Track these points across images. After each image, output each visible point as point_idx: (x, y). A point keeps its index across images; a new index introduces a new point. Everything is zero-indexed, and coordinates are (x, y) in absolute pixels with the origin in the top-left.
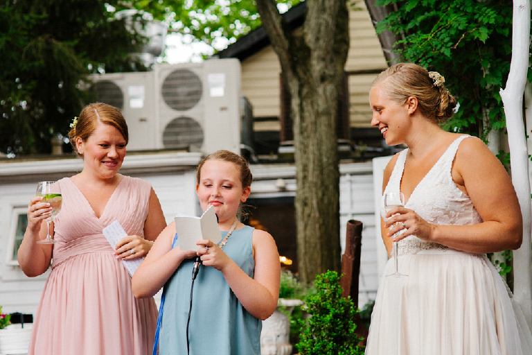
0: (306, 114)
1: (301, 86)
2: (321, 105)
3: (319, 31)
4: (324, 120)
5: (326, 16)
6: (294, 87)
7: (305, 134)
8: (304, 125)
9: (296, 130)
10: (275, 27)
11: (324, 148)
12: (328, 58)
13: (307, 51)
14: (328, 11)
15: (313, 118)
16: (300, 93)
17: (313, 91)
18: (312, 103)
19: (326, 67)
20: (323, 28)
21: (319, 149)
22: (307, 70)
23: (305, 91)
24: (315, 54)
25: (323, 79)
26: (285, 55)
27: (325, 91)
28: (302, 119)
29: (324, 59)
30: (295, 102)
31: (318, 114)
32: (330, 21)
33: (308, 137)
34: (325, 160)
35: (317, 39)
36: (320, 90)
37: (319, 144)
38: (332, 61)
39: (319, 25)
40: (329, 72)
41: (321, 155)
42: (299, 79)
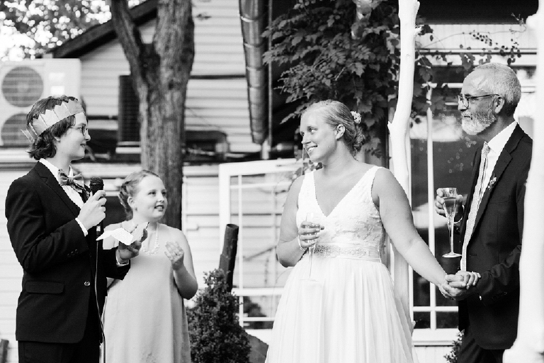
0: (154, 119)
1: (150, 92)
2: (168, 111)
3: (169, 40)
4: (170, 125)
5: (175, 26)
6: (142, 92)
7: (153, 138)
8: (152, 129)
9: (143, 133)
10: (127, 34)
11: (170, 151)
12: (176, 66)
13: (156, 59)
14: (178, 22)
15: (160, 123)
16: (148, 99)
17: (161, 97)
18: (160, 109)
19: (174, 75)
20: (172, 38)
21: (165, 153)
22: (156, 77)
23: (153, 96)
24: (164, 62)
25: (171, 86)
26: (135, 62)
27: (172, 97)
28: (150, 123)
29: (172, 68)
30: (143, 107)
31: (165, 120)
32: (180, 31)
33: (155, 140)
34: (170, 163)
35: (167, 48)
36: (168, 97)
37: (166, 148)
38: (179, 69)
39: (169, 35)
40: (177, 80)
41: (166, 158)
42: (149, 85)
